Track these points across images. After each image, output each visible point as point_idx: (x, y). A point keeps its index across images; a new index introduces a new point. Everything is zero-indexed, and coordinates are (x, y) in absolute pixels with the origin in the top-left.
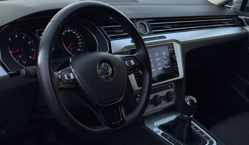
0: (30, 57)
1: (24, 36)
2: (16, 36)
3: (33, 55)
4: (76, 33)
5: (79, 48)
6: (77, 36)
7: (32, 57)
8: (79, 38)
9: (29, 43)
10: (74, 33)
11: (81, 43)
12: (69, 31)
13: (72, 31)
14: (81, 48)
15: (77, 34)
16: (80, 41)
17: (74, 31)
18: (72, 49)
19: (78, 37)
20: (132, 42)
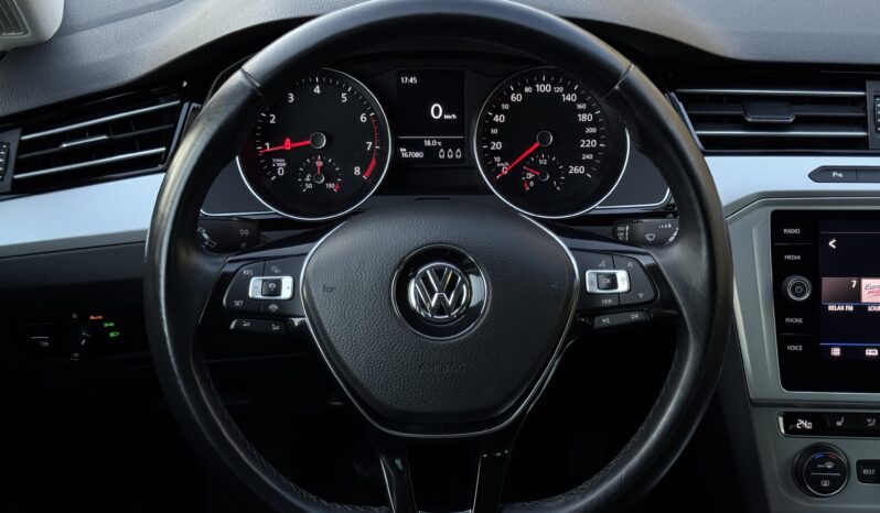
0: (357, 171)
1: (346, 90)
2: (317, 90)
3: (369, 163)
4: (579, 101)
5: (579, 163)
6: (582, 111)
7: (363, 172)
8: (587, 124)
9: (363, 118)
10: (569, 98)
11: (592, 143)
12: (544, 88)
13: (559, 89)
14: (587, 164)
15: (580, 106)
16: (591, 136)
17: (568, 90)
18: (543, 162)
19: (584, 118)
20: (820, 175)
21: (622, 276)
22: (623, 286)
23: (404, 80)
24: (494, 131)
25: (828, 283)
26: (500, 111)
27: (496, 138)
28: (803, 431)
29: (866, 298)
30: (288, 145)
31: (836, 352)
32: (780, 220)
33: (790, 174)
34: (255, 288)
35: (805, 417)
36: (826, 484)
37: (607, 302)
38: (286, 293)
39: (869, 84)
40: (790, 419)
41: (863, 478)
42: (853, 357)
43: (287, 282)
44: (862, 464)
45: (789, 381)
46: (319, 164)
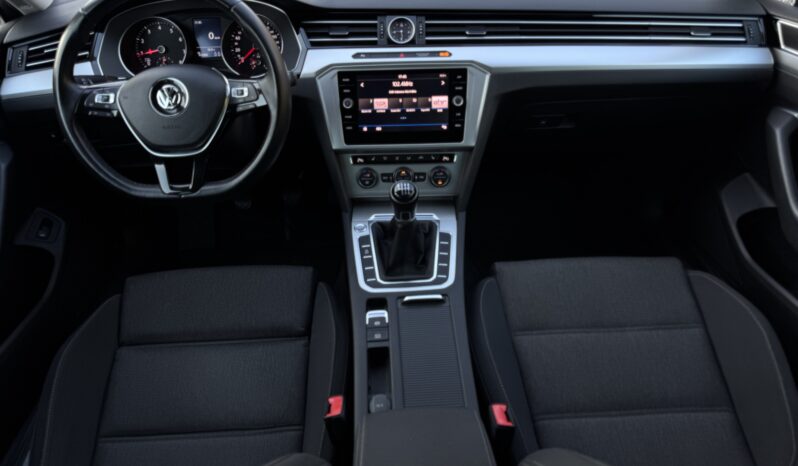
2: (160, 28)
9: (181, 40)
20: (356, 56)
21: (246, 90)
22: (246, 94)
23: (196, 22)
24: (236, 44)
25: (361, 101)
26: (237, 35)
27: (237, 47)
28: (360, 163)
29: (376, 107)
30: (150, 52)
31: (365, 129)
32: (341, 75)
33: (344, 56)
34: (98, 99)
35: (361, 157)
36: (367, 183)
37: (241, 101)
38: (111, 101)
39: (379, 18)
40: (355, 159)
41: (384, 181)
42: (372, 130)
43: (112, 96)
44: (383, 175)
45: (348, 141)
46: (164, 60)
